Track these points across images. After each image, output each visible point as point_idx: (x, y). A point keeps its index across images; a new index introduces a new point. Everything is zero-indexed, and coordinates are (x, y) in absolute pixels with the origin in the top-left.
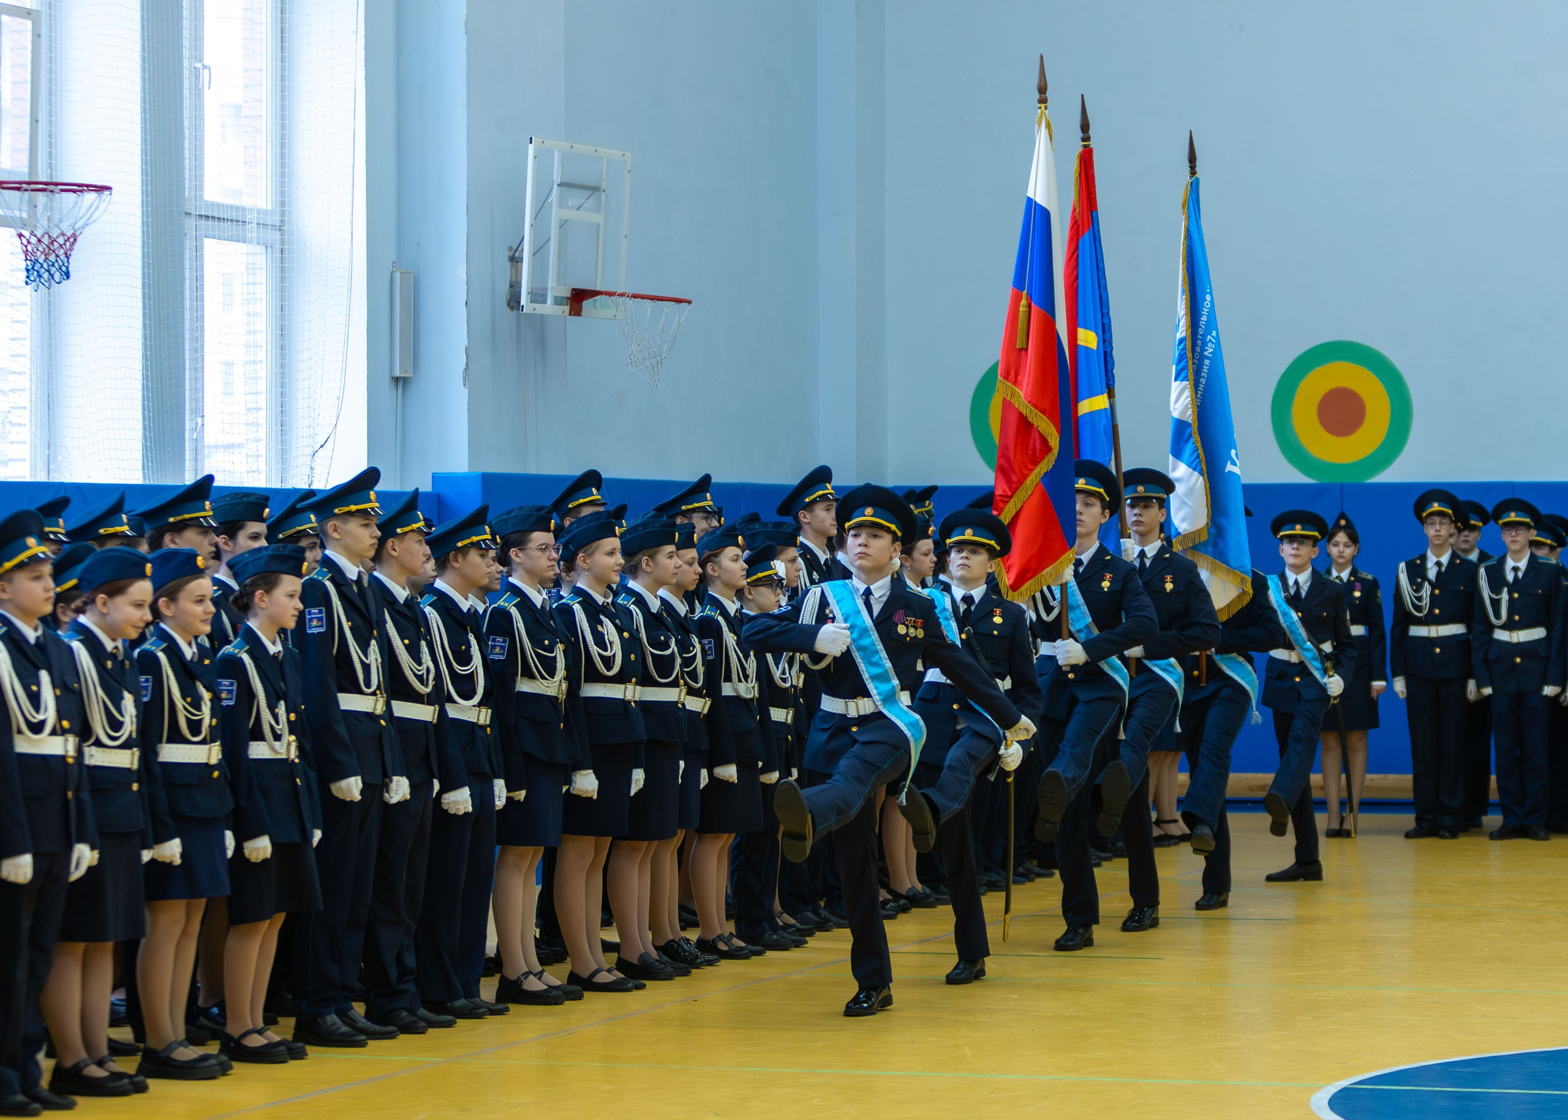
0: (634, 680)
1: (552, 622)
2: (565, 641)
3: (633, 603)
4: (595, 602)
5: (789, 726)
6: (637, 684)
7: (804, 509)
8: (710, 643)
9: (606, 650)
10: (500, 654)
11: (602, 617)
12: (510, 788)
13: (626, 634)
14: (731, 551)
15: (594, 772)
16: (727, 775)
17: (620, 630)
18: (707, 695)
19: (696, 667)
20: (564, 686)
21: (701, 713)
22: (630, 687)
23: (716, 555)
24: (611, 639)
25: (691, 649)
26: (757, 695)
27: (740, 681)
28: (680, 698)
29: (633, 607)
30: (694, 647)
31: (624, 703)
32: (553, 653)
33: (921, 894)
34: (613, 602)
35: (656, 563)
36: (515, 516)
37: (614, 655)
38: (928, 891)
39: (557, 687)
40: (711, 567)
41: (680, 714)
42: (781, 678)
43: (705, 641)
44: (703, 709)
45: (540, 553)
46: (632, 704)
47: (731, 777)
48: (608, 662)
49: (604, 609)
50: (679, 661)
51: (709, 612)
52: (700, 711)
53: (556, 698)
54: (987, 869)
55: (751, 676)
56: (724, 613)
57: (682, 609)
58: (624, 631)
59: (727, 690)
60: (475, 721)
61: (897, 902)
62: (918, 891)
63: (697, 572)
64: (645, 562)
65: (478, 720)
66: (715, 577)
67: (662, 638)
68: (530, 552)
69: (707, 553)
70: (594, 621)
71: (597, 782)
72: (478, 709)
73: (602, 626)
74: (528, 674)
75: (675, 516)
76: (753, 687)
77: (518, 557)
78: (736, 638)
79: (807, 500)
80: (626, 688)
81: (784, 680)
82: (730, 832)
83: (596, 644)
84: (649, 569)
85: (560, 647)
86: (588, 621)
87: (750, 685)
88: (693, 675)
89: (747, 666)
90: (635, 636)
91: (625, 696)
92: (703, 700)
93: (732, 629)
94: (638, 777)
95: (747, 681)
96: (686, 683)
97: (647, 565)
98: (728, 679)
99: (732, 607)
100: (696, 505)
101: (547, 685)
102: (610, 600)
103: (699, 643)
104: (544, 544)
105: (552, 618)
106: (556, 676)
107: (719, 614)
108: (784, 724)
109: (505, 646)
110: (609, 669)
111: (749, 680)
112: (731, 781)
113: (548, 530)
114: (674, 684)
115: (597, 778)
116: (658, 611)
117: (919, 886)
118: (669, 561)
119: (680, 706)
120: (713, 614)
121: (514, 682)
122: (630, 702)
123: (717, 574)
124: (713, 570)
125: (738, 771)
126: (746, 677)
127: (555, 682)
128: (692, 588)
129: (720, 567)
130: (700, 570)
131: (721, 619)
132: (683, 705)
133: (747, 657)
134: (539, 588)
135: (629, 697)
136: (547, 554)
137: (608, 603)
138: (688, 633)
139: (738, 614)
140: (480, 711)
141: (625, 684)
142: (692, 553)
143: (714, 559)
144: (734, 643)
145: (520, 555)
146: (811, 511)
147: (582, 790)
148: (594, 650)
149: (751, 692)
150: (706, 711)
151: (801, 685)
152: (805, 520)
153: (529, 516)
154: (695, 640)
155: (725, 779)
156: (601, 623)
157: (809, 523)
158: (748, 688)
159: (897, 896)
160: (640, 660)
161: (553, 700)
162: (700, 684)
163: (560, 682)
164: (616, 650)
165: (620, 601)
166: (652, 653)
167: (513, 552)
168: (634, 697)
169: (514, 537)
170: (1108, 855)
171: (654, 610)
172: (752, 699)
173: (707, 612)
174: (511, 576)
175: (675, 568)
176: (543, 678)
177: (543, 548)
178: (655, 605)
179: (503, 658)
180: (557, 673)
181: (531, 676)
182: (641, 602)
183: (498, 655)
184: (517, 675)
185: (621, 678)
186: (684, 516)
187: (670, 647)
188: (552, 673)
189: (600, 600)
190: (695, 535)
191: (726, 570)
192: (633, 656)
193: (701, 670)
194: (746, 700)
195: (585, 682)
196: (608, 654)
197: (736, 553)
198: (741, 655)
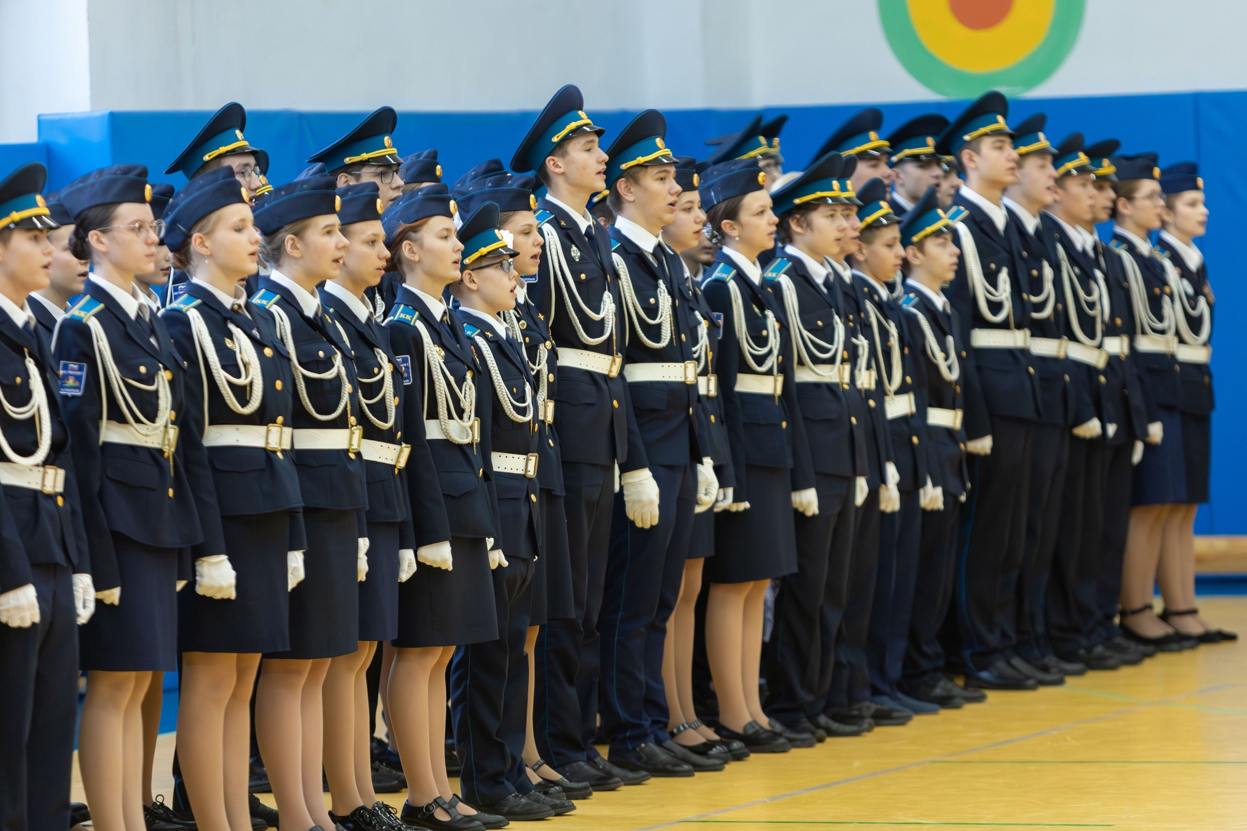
0: (280, 419)
1: (153, 340)
2: (173, 366)
3: (277, 303)
4: (220, 304)
5: (530, 479)
6: (285, 424)
7: (552, 153)
8: (405, 361)
9: (238, 375)
10: (75, 388)
11: (232, 327)
12: (98, 586)
13: (268, 352)
14: (438, 223)
15: (230, 560)
16: (438, 559)
17: (259, 345)
18: (406, 439)
19: (384, 398)
20: (173, 433)
21: (395, 466)
22: (274, 429)
23: (415, 230)
24: (246, 359)
25: (376, 370)
26: (477, 438)
27: (450, 417)
28: (351, 444)
29: (276, 310)
30: (380, 367)
31: (267, 454)
32: (152, 384)
33: (766, 731)
34: (248, 306)
35: (306, 245)
36: (93, 185)
37: (251, 384)
38: (778, 727)
39: (161, 435)
40: (408, 247)
41: (351, 468)
42: (516, 409)
43: (399, 359)
44: (398, 461)
45: (131, 236)
46: (279, 455)
47: (445, 561)
48: (242, 393)
49: (233, 315)
50: (347, 388)
51: (402, 316)
52: (393, 463)
53: (161, 452)
54: (876, 692)
55: (467, 410)
56: (426, 316)
57: (361, 311)
58: (265, 346)
59: (433, 430)
60: (38, 487)
61: (728, 745)
62: (762, 728)
63: (382, 256)
64: (290, 242)
65: (43, 485)
66: (415, 262)
67: (321, 354)
68: (115, 234)
69: (402, 226)
70: (220, 333)
71: (233, 574)
72: (41, 469)
73: (232, 339)
74: (117, 416)
75: (335, 173)
76: (472, 427)
77: (101, 243)
78: (443, 353)
79: (555, 139)
80: (268, 431)
81: (522, 412)
82: (445, 643)
83: (224, 367)
84: (296, 254)
85: (164, 377)
86: (211, 334)
87: (467, 424)
88: (380, 410)
89: (461, 396)
90: (281, 355)
91: (267, 443)
92: (398, 447)
93: (438, 340)
94: (296, 562)
95: (461, 418)
96: (363, 420)
97: (294, 246)
98: (433, 414)
99: (438, 309)
100: (365, 156)
101: (143, 432)
102: (242, 301)
103: (390, 361)
104: (137, 221)
105: (153, 332)
106: (158, 420)
107: (418, 319)
108: (524, 476)
109: (81, 377)
110: (244, 402)
111: (465, 416)
112: (444, 568)
113: (142, 200)
114: (341, 423)
115: (234, 568)
116: (316, 314)
117: (764, 721)
118: (326, 239)
119: (352, 456)
120: (408, 317)
121: (97, 429)
122: (275, 452)
123: (417, 258)
124: (412, 251)
125: (453, 553)
126: (460, 413)
127: (157, 428)
128: (375, 281)
129: (421, 246)
130: (387, 253)
131: (421, 326)
132: (358, 454)
133: (461, 381)
134: (134, 289)
135: (273, 444)
136: (143, 234)
137: (240, 306)
138: (371, 346)
139: (447, 318)
140: (45, 473)
141: (266, 425)
142: (375, 228)
143: (413, 235)
144: (441, 361)
145: (104, 239)
146: (564, 155)
147: (212, 588)
148: (222, 376)
149: (468, 435)
150: (402, 463)
151: (550, 419)
152: (557, 170)
153: (112, 182)
154: (382, 357)
155: (435, 566)
156: (230, 335)
157: (563, 174)
158: (464, 428)
159: (727, 735)
160: (290, 389)
161: (155, 454)
162: (391, 422)
163: (166, 427)
164: (254, 375)
165: (256, 300)
166: (304, 377)
167: (93, 237)
168: (280, 444)
169: (92, 213)
170: (1077, 666)
171: (310, 312)
172: (470, 445)
173: (400, 314)
174: (92, 270)
175: (338, 248)
176: (138, 421)
177: (139, 228)
178: (310, 305)
179: (78, 393)
180: (160, 414)
181: (122, 420)
182: (288, 301)
183: (72, 389)
184: (101, 418)
185: (261, 418)
186: (350, 174)
187: (332, 366)
188: (152, 416)
189: (228, 301)
190: (379, 201)
191: (431, 252)
192: (279, 385)
193: (392, 403)
194: (460, 447)
195: (212, 423)
196: (242, 381)
197: (446, 226)
198: (452, 379)
